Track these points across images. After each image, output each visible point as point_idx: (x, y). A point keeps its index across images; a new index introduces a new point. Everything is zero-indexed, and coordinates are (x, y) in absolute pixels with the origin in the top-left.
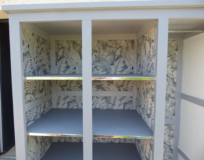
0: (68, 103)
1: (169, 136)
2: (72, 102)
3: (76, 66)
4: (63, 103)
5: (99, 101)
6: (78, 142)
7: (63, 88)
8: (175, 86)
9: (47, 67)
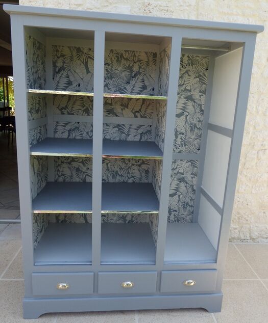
0: (70, 131)
1: (192, 174)
2: (74, 130)
3: (81, 82)
4: (62, 131)
5: (110, 130)
6: (81, 181)
7: (63, 111)
8: (203, 114)
9: (42, 81)
